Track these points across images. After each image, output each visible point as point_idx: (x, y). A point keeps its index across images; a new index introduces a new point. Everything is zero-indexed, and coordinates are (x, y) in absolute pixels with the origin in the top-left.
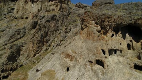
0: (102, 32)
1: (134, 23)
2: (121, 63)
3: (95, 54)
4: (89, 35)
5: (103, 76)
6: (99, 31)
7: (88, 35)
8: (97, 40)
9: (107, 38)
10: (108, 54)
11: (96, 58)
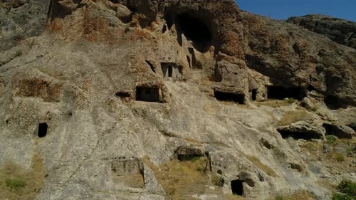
0: (134, 20)
1: (197, 9)
2: (188, 91)
3: (129, 73)
4: (95, 29)
5: (169, 118)
6: (125, 19)
7: (91, 29)
8: (124, 39)
9: (153, 34)
10: (161, 72)
11: (136, 81)
